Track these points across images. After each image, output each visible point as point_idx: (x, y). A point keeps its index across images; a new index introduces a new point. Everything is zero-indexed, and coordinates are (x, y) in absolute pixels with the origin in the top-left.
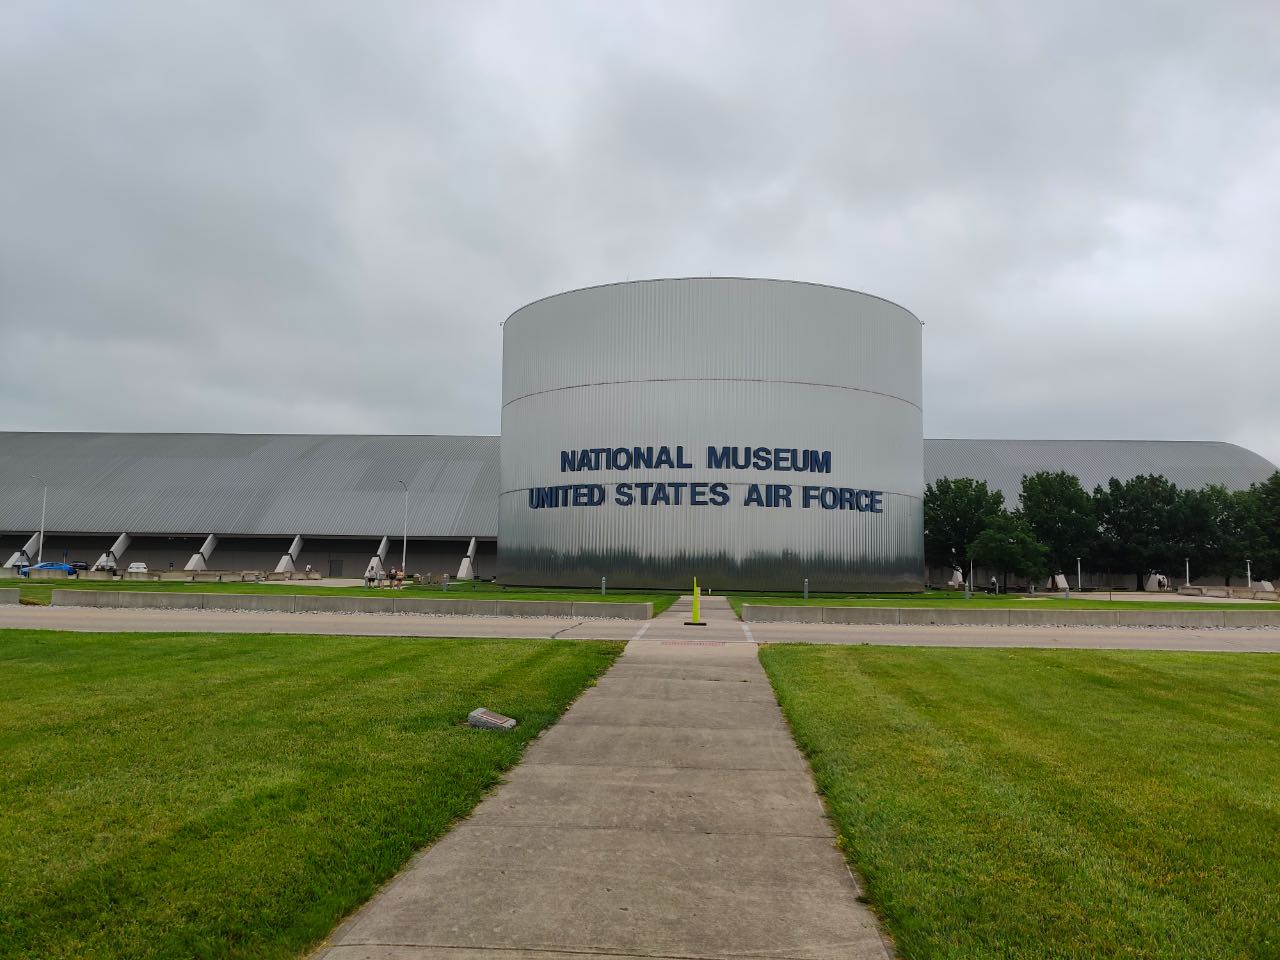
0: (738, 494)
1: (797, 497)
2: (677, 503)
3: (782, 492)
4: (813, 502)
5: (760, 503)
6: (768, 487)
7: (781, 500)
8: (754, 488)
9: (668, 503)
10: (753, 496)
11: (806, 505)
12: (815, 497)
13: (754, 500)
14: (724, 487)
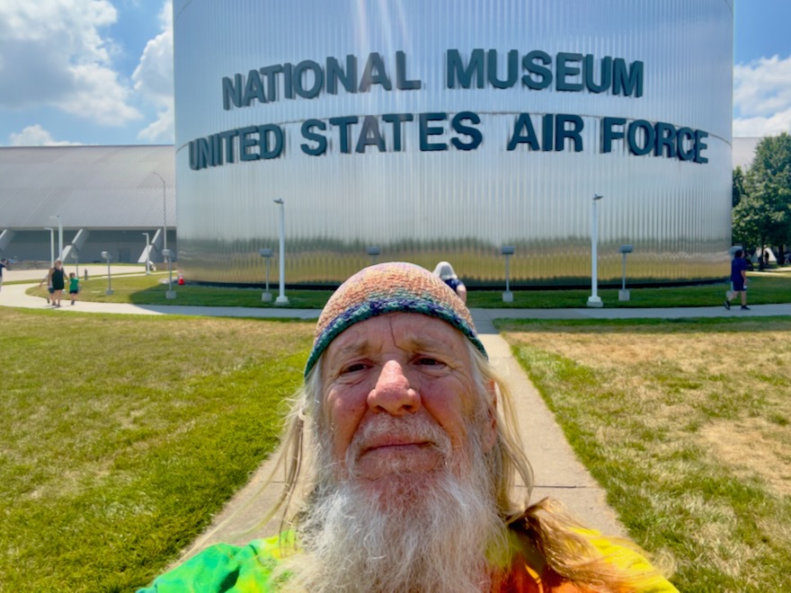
0: (497, 130)
1: (591, 136)
2: (397, 147)
3: (568, 126)
4: (615, 143)
5: (534, 146)
6: (547, 119)
7: (566, 140)
8: (524, 120)
9: (383, 148)
10: (522, 135)
11: (606, 148)
12: (618, 136)
13: (523, 141)
14: (476, 119)
